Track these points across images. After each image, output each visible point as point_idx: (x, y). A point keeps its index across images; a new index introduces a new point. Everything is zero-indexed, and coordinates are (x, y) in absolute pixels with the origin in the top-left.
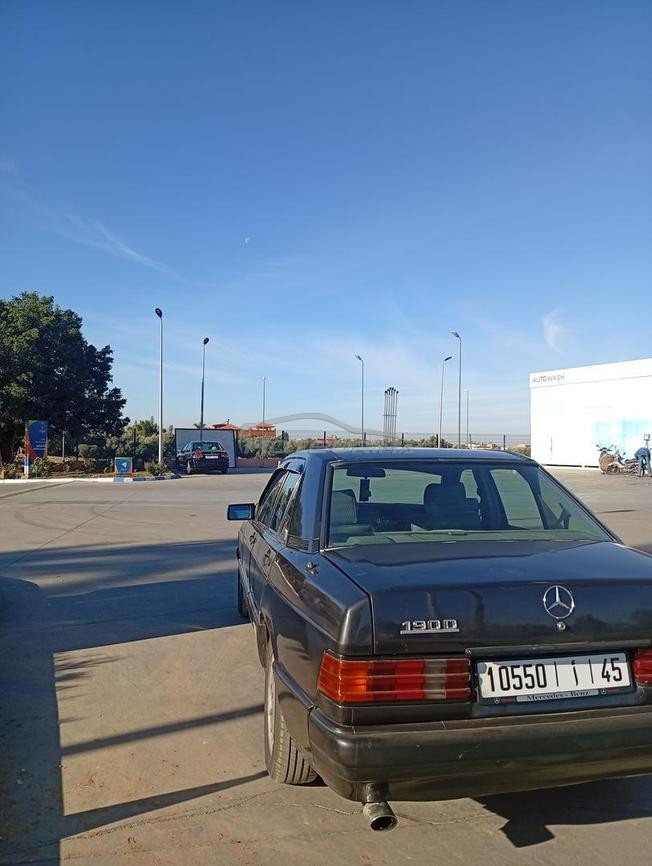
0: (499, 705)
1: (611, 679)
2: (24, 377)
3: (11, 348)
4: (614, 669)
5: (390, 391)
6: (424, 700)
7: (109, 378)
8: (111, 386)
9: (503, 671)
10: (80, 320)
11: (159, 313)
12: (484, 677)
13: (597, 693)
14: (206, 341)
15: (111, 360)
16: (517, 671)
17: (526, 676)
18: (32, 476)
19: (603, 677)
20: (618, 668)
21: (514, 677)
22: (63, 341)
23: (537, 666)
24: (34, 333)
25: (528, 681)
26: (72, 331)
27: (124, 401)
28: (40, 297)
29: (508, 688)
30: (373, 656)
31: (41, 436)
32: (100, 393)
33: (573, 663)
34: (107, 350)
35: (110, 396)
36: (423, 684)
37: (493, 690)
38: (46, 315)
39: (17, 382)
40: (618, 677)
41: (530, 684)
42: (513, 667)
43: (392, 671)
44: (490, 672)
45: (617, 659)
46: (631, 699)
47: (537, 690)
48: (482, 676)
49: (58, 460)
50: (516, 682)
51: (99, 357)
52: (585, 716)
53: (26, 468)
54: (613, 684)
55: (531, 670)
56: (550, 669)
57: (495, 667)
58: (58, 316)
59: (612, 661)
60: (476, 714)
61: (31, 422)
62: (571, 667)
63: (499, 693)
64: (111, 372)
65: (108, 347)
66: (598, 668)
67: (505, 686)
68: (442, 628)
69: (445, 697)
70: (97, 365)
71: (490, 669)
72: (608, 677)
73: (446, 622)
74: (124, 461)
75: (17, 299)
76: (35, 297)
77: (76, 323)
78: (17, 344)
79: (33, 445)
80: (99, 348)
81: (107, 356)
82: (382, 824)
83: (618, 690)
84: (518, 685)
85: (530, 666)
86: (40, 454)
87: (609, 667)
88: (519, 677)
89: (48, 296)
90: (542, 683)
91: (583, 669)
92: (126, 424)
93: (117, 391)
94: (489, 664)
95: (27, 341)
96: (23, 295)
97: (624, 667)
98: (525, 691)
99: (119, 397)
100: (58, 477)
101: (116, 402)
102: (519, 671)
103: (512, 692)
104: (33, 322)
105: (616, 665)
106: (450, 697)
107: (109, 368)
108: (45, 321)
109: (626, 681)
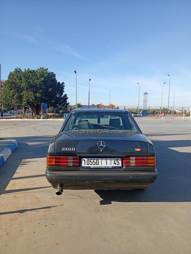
0: (86, 168)
1: (116, 164)
2: (40, 91)
4: (117, 162)
5: (146, 93)
6: (67, 166)
7: (63, 91)
8: (64, 94)
9: (88, 161)
10: (55, 75)
11: (75, 72)
12: (83, 162)
13: (112, 167)
14: (90, 80)
15: (64, 86)
16: (91, 161)
17: (94, 162)
18: (43, 118)
19: (114, 163)
20: (118, 162)
21: (90, 162)
22: (51, 81)
23: (97, 160)
24: (43, 79)
25: (94, 163)
26: (53, 78)
27: (68, 98)
28: (44, 68)
29: (89, 164)
30: (55, 155)
31: (45, 108)
32: (61, 96)
33: (106, 160)
34: (63, 83)
35: (64, 96)
36: (67, 162)
37: (85, 165)
38: (46, 74)
39: (39, 93)
40: (118, 164)
41: (94, 164)
42: (90, 160)
43: (60, 159)
44: (85, 161)
45: (118, 160)
46: (121, 169)
47: (96, 165)
48: (82, 161)
49: (50, 114)
50: (91, 163)
51: (61, 85)
52: (108, 173)
53: (42, 116)
54: (116, 165)
55: (95, 161)
56: (100, 161)
57: (86, 160)
58: (49, 74)
59: (117, 160)
60: (80, 170)
61: (43, 104)
62: (106, 161)
63: (86, 165)
64: (64, 90)
65: (63, 82)
66: (113, 161)
67: (88, 164)
68: (71, 149)
69: (72, 165)
70: (60, 87)
71: (85, 160)
72: (115, 164)
73: (72, 148)
74: (66, 115)
75: (38, 69)
76: (43, 68)
77: (54, 76)
78: (38, 82)
79: (43, 110)
80: (61, 83)
81: (63, 85)
82: (58, 193)
83: (117, 167)
84: (91, 164)
85: (95, 160)
86: (45, 112)
87: (116, 161)
88: (92, 162)
89: (46, 68)
90: (97, 164)
91: (109, 161)
92: (68, 104)
93: (66, 95)
94: (85, 159)
95: (41, 81)
96: (40, 68)
97: (120, 162)
98: (93, 165)
99: (66, 97)
100: (50, 119)
101: (66, 98)
102: (92, 161)
103: (90, 165)
104: (42, 76)
105: (118, 161)
106: (73, 166)
107: (64, 88)
108: (45, 75)
109: (120, 165)
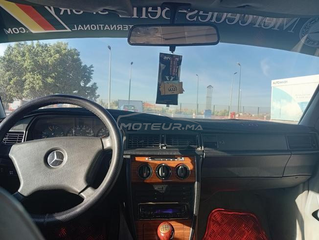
2: (53, 75)
3: (48, 63)
7: (91, 78)
8: (92, 81)
10: (79, 53)
11: (110, 48)
14: (132, 63)
24: (58, 56)
26: (75, 57)
27: (97, 88)
34: (91, 67)
35: (92, 86)
38: (64, 49)
39: (51, 77)
51: (88, 69)
58: (70, 51)
64: (92, 75)
65: (92, 65)
70: (87, 72)
78: (51, 61)
81: (92, 69)
92: (98, 97)
93: (95, 83)
95: (55, 60)
99: (96, 86)
101: (94, 88)
104: (58, 52)
108: (64, 52)
